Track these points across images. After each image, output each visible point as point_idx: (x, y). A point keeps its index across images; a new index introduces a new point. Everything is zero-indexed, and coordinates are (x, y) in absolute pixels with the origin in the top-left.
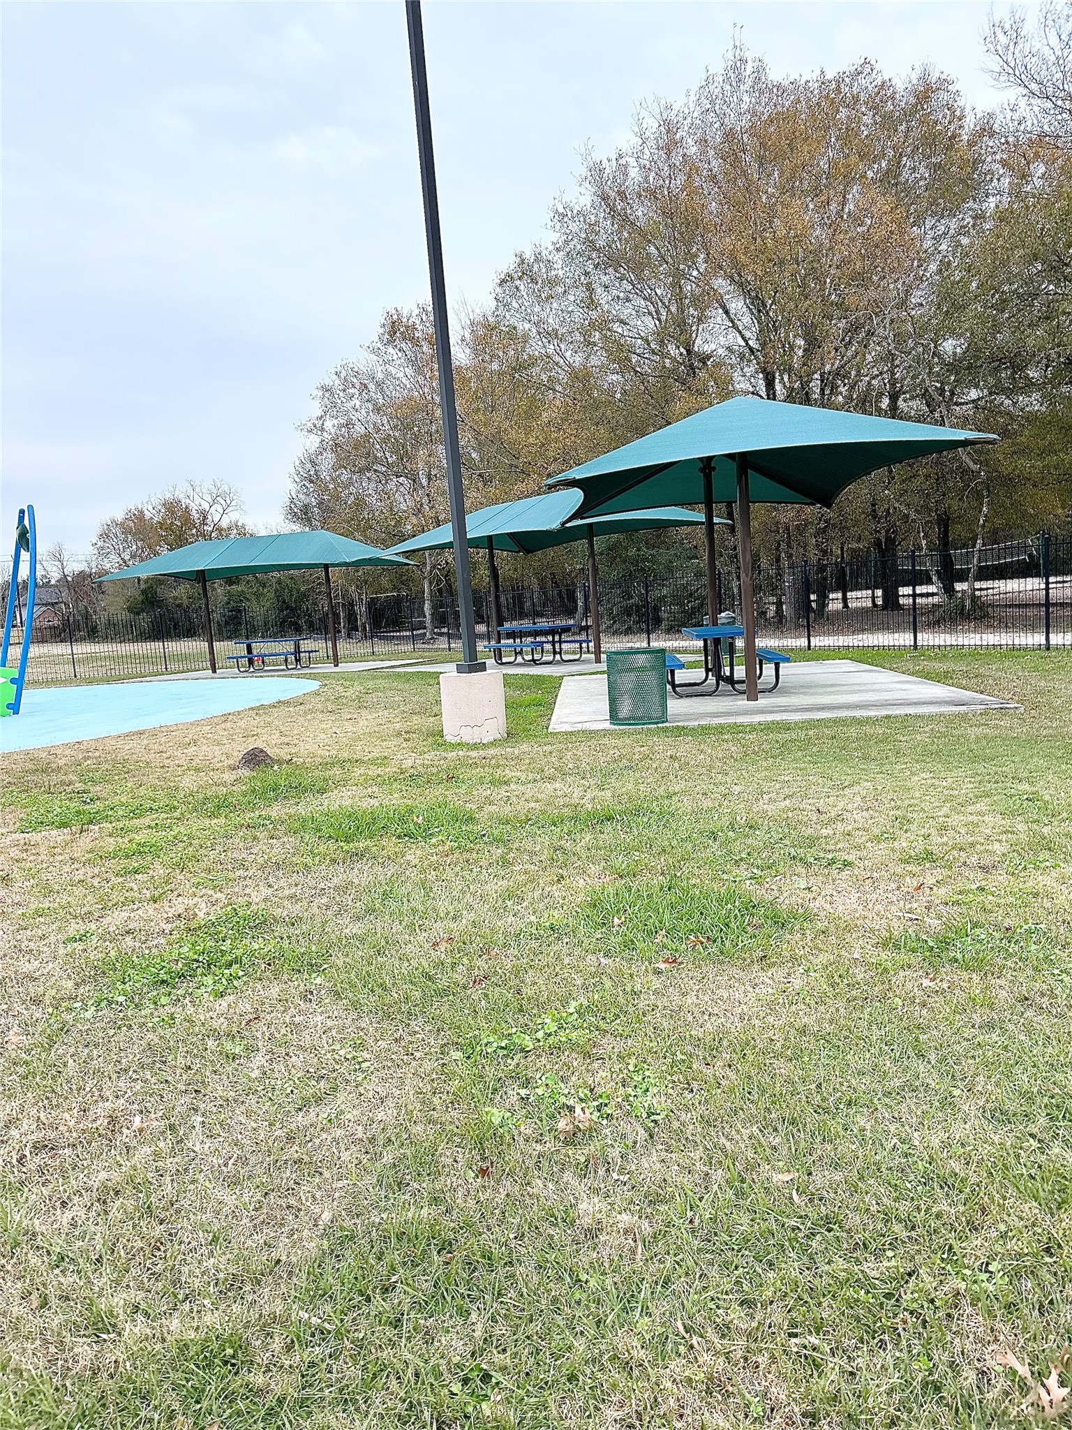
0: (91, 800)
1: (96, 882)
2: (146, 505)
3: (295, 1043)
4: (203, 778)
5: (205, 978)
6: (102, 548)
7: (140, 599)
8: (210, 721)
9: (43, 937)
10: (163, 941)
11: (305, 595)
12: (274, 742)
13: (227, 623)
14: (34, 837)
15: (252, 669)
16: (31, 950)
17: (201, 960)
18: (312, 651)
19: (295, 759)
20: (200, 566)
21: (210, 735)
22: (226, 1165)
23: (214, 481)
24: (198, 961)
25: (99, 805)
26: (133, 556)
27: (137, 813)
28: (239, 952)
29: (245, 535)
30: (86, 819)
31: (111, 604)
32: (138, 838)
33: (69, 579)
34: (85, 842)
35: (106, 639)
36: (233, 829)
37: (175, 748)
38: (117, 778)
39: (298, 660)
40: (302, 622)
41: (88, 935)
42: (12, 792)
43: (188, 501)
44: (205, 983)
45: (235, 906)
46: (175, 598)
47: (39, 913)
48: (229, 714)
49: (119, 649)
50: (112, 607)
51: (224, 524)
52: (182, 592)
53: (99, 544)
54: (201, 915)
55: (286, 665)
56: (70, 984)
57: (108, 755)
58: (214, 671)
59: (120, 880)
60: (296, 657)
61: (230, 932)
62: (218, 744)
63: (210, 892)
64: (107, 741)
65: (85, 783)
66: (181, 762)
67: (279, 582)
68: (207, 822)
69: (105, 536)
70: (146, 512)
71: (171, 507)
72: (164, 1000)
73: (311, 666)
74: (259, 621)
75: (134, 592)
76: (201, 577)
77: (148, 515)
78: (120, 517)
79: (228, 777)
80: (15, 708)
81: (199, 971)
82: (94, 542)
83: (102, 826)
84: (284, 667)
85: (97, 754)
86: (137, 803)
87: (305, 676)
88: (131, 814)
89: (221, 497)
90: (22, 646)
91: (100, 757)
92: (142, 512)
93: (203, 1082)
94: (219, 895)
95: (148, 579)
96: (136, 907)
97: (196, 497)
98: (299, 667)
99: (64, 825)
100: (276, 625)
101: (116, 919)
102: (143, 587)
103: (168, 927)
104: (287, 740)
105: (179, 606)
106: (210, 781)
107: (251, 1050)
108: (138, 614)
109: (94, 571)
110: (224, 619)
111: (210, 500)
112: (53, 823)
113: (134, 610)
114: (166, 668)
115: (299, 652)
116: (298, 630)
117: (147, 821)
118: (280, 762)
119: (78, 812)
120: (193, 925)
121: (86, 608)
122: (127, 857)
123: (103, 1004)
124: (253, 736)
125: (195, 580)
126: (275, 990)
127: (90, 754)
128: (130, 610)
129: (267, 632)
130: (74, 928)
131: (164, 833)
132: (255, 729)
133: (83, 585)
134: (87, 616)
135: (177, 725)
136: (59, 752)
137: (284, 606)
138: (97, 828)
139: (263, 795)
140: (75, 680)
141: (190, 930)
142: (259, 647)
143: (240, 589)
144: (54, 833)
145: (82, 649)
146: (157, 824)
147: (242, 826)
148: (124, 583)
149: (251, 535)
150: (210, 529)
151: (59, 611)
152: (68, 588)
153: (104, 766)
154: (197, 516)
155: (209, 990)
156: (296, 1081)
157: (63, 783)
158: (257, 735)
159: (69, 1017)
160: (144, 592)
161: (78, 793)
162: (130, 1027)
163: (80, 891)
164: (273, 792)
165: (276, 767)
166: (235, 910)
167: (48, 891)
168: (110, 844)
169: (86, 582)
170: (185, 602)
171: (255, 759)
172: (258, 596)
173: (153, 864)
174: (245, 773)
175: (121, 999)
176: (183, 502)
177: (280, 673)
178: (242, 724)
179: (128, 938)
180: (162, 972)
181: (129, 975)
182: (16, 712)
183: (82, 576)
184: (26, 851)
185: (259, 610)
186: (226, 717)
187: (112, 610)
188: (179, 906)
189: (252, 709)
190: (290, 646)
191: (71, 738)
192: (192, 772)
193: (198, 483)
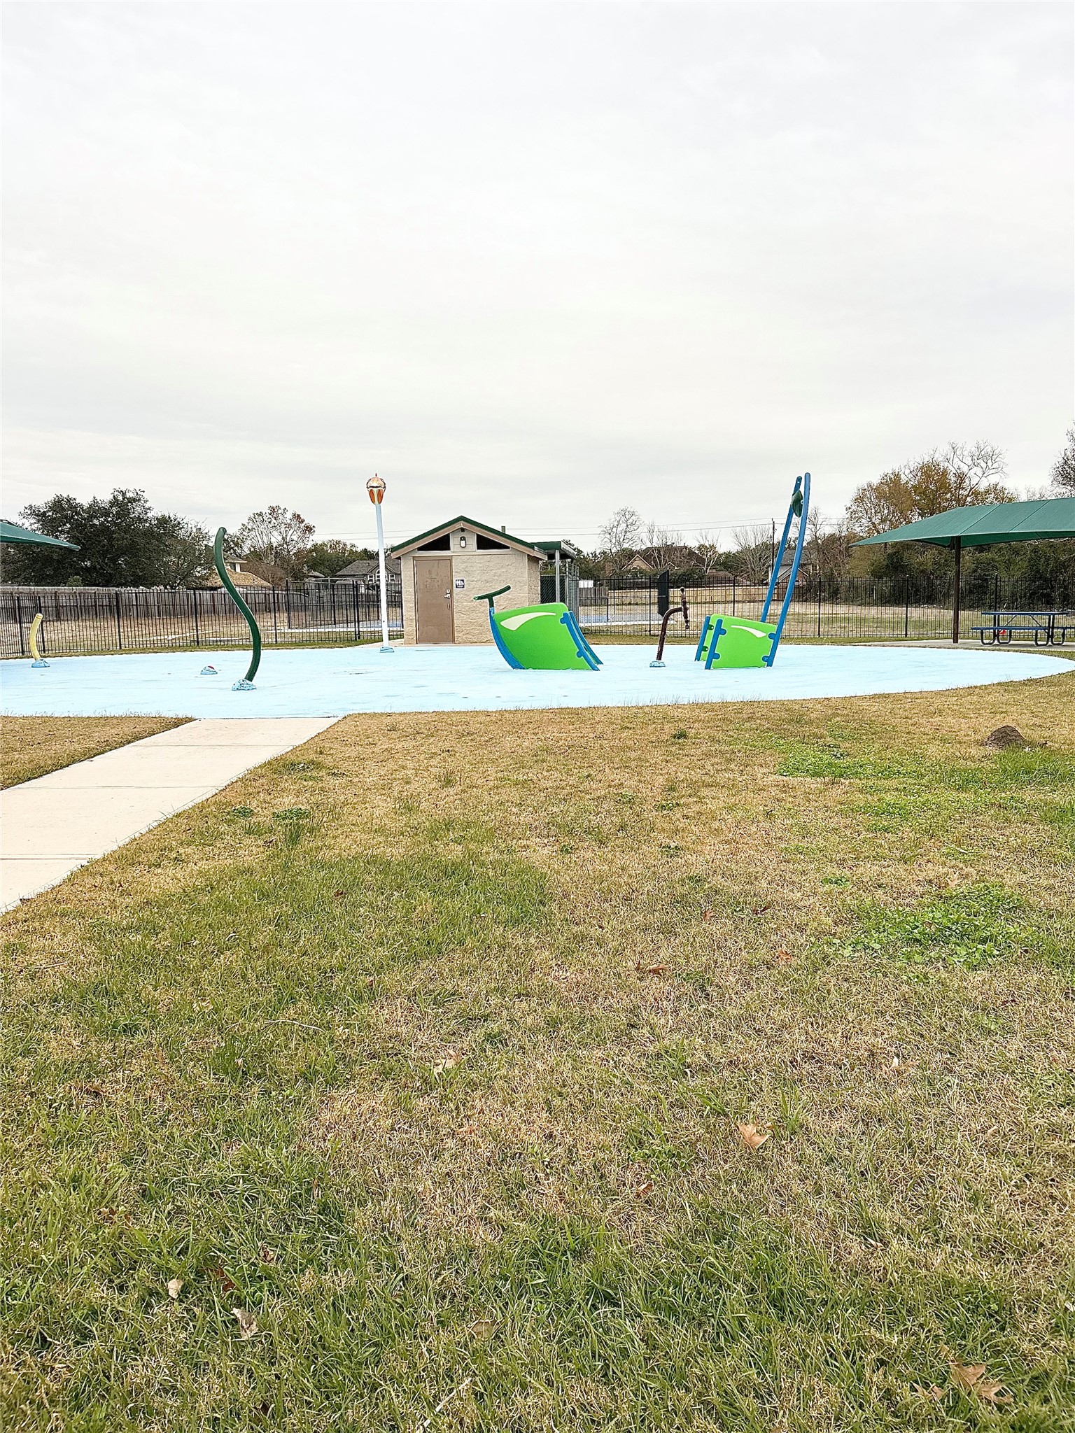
0: (841, 755)
1: (848, 832)
2: (903, 469)
3: (1056, 1038)
4: (950, 750)
5: (958, 948)
6: (855, 512)
7: (885, 563)
8: (955, 692)
9: (803, 873)
10: (914, 902)
11: (1064, 566)
12: (1025, 722)
13: (971, 592)
14: (792, 781)
15: (996, 642)
16: (794, 882)
17: (954, 929)
18: (1067, 628)
19: (1049, 744)
20: (957, 532)
21: (955, 707)
22: (984, 1132)
23: (978, 443)
24: (951, 929)
25: (848, 761)
26: (883, 521)
27: (887, 774)
28: (994, 931)
29: (1003, 499)
30: (837, 772)
31: (856, 567)
32: (888, 798)
33: (819, 541)
34: (836, 793)
35: (846, 601)
36: (983, 806)
37: (920, 715)
38: (864, 737)
39: (1051, 637)
40: (1055, 594)
41: (843, 880)
42: (771, 737)
43: (947, 463)
44: (958, 953)
45: (988, 884)
46: (921, 564)
47: (798, 850)
48: (976, 687)
49: (859, 611)
50: (856, 569)
51: (982, 488)
52: (928, 558)
53: (854, 508)
54: (952, 885)
55: (1036, 641)
56: (830, 921)
57: (855, 715)
58: (956, 641)
59: (871, 835)
60: (1048, 633)
61: (982, 909)
62: (965, 717)
63: (961, 865)
64: (854, 701)
65: (835, 739)
66: (926, 730)
67: (1035, 550)
68: (955, 794)
69: (859, 500)
70: (903, 476)
71: (928, 471)
72: (917, 958)
73: (1064, 644)
74: (1006, 590)
75: (880, 558)
76: (956, 544)
77: (904, 479)
78: (876, 481)
79: (975, 752)
80: (769, 661)
81: (953, 939)
82: (849, 505)
83: (852, 781)
84: (1034, 643)
85: (845, 712)
86: (886, 764)
87: (1059, 654)
88: (880, 775)
89: (985, 457)
90: (764, 603)
91: (848, 715)
92: (897, 476)
93: (958, 1047)
94: (970, 870)
95: (896, 543)
96: (886, 864)
97: (956, 460)
98: (1050, 643)
99: (816, 774)
100: (1025, 596)
101: (869, 871)
102: (889, 551)
103: (919, 889)
104: (1038, 722)
105: (923, 571)
106: (958, 754)
107: (1008, 1031)
108: (881, 577)
109: (843, 534)
110: (968, 587)
111: (970, 463)
112: (808, 771)
113: (877, 574)
114: (906, 634)
115: (1053, 628)
116: (1050, 603)
117: (894, 783)
118: (1032, 744)
119: (830, 764)
120: (945, 893)
121: (832, 570)
122: (877, 814)
123: (859, 947)
124: (1002, 712)
125: (949, 546)
126: (1034, 978)
127: (839, 711)
128: (874, 573)
129: (1013, 603)
130: (831, 870)
131: (912, 798)
132: (1004, 706)
133: (833, 547)
134: (831, 579)
135: (921, 692)
136: (810, 706)
137: (1037, 576)
138: (847, 782)
139: (1015, 776)
140: (818, 639)
141: (941, 897)
142: (1006, 619)
143: (990, 556)
144: (809, 779)
145: (828, 609)
146: (905, 788)
147: (993, 804)
148: (871, 547)
149: (1010, 500)
150: (966, 493)
151: (806, 572)
152: (818, 551)
153: (853, 725)
154: (953, 479)
155: (962, 960)
156: (1058, 1076)
157: (815, 735)
158: (1006, 712)
159: (830, 951)
160: (891, 556)
161: (829, 746)
162: (885, 975)
163: (834, 838)
164: (1026, 775)
165: (1027, 750)
166: (988, 888)
167: (805, 833)
168: (860, 799)
169: (835, 545)
170: (930, 568)
171: (1005, 737)
172: (1008, 564)
173: (901, 826)
174: (991, 750)
175: (877, 946)
176: (942, 465)
177: (1029, 649)
178: (990, 698)
179: (881, 891)
180: (916, 931)
181: (884, 927)
182: (770, 664)
183: (832, 539)
184: (785, 792)
185: (1008, 578)
186: (972, 690)
187: (856, 573)
188: (931, 871)
189: (999, 684)
190: (1044, 621)
191: (820, 694)
192: (937, 742)
193: (960, 445)
